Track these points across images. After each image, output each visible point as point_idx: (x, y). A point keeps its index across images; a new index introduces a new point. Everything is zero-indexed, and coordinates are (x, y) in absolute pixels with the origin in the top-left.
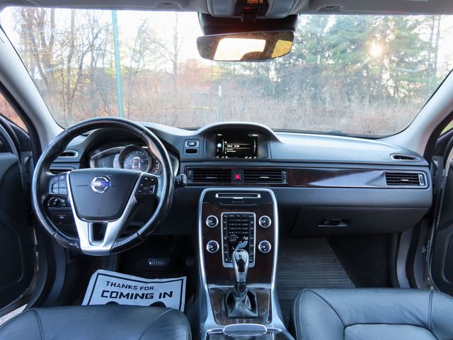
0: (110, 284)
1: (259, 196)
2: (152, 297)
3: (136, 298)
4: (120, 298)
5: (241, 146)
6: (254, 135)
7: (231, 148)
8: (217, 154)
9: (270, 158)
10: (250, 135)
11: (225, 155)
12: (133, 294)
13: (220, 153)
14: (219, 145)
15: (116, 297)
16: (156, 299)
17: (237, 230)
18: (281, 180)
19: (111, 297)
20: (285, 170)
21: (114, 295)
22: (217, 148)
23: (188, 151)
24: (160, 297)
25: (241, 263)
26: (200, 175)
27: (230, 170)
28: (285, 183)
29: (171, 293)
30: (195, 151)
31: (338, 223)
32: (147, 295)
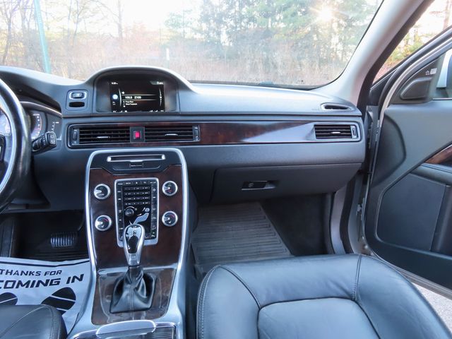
0: (4, 272)
1: (163, 157)
2: (58, 283)
3: (38, 286)
4: (17, 287)
5: (143, 97)
6: (158, 83)
7: (131, 100)
8: (113, 108)
9: (178, 110)
10: (153, 83)
11: (124, 109)
12: (34, 282)
13: (117, 107)
14: (115, 97)
15: (12, 287)
16: (63, 285)
17: (134, 201)
18: (192, 137)
19: (5, 287)
20: (197, 125)
21: (10, 285)
22: (112, 100)
23: (73, 105)
24: (68, 282)
25: (133, 242)
26: (89, 134)
27: (128, 127)
28: (197, 140)
29: (82, 276)
30: (81, 104)
31: (263, 185)
32: (52, 280)
